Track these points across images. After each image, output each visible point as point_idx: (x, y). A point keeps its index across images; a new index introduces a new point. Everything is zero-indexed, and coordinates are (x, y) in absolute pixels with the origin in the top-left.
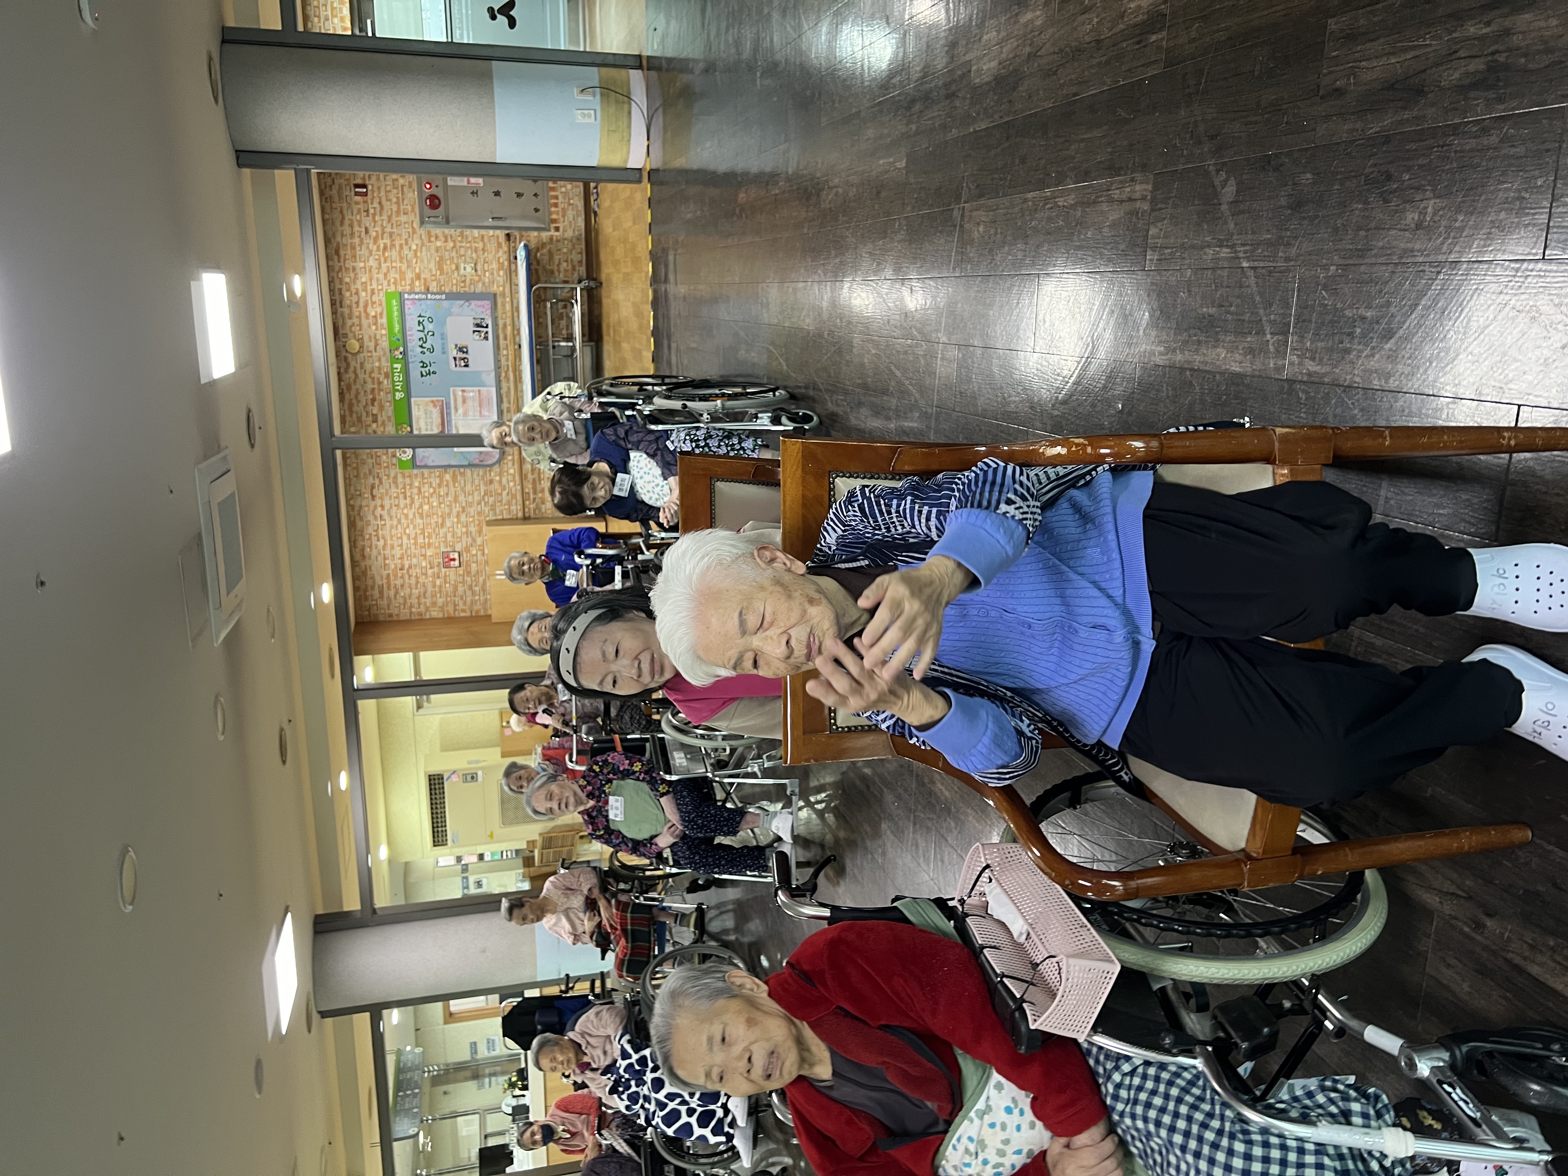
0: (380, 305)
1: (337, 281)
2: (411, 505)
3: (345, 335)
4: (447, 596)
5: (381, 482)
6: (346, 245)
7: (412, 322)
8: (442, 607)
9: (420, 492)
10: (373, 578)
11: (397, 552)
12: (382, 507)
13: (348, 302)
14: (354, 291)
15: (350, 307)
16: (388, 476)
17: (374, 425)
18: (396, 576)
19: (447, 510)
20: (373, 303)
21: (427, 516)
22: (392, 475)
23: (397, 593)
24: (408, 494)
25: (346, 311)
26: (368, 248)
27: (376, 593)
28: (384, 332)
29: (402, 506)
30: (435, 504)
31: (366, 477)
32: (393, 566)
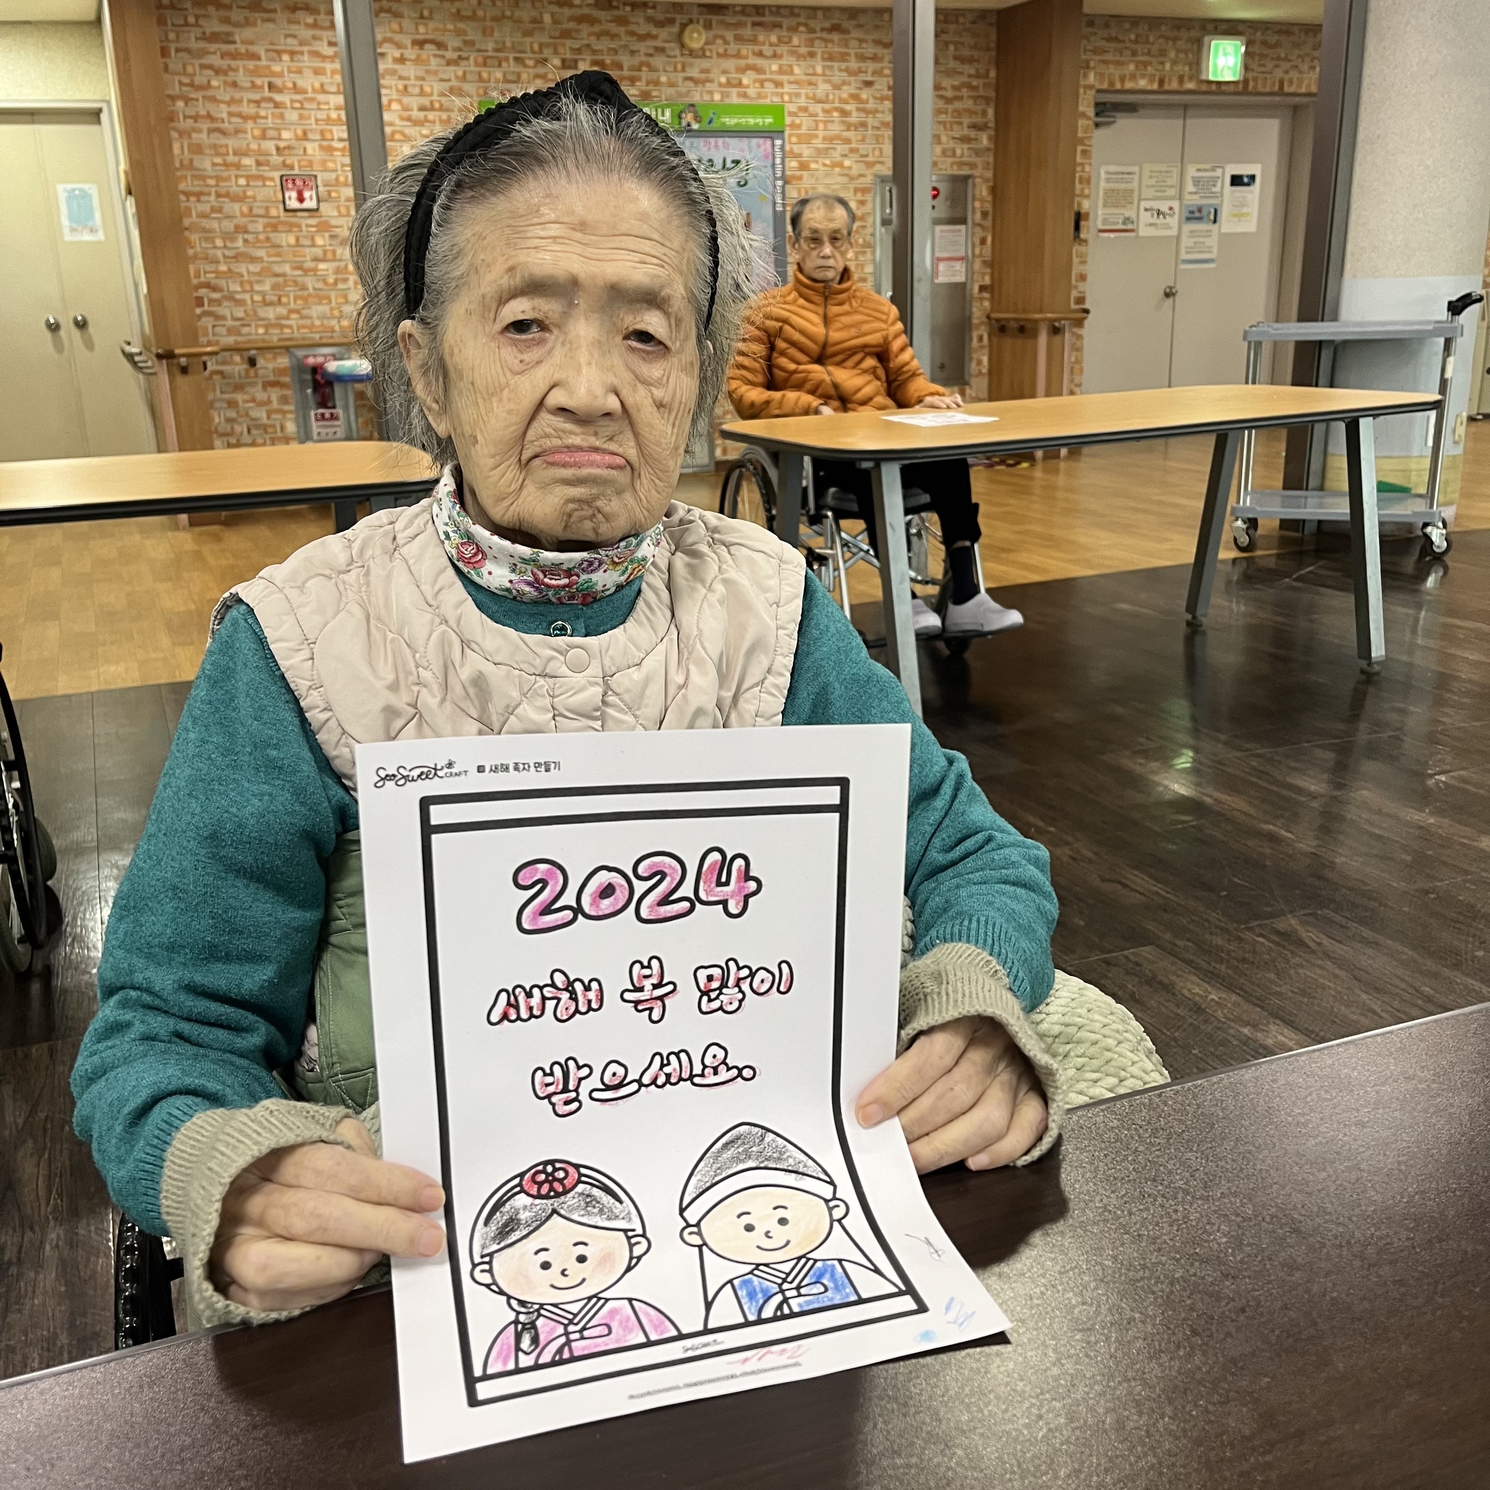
0: (759, 96)
1: (793, 21)
2: (409, 119)
3: (708, 26)
4: (218, 178)
5: (449, 63)
6: (847, 47)
7: (735, 148)
8: (191, 166)
10: (248, 23)
11: (309, 82)
12: (402, 60)
13: (761, 38)
14: (779, 50)
15: (754, 41)
16: (463, 79)
17: (557, 62)
18: (255, 72)
20: (762, 83)
22: (467, 87)
23: (218, 72)
24: (431, 116)
25: (748, 32)
26: (844, 83)
27: (213, 26)
28: (717, 97)
29: (406, 100)
31: (459, 33)
32: (277, 68)
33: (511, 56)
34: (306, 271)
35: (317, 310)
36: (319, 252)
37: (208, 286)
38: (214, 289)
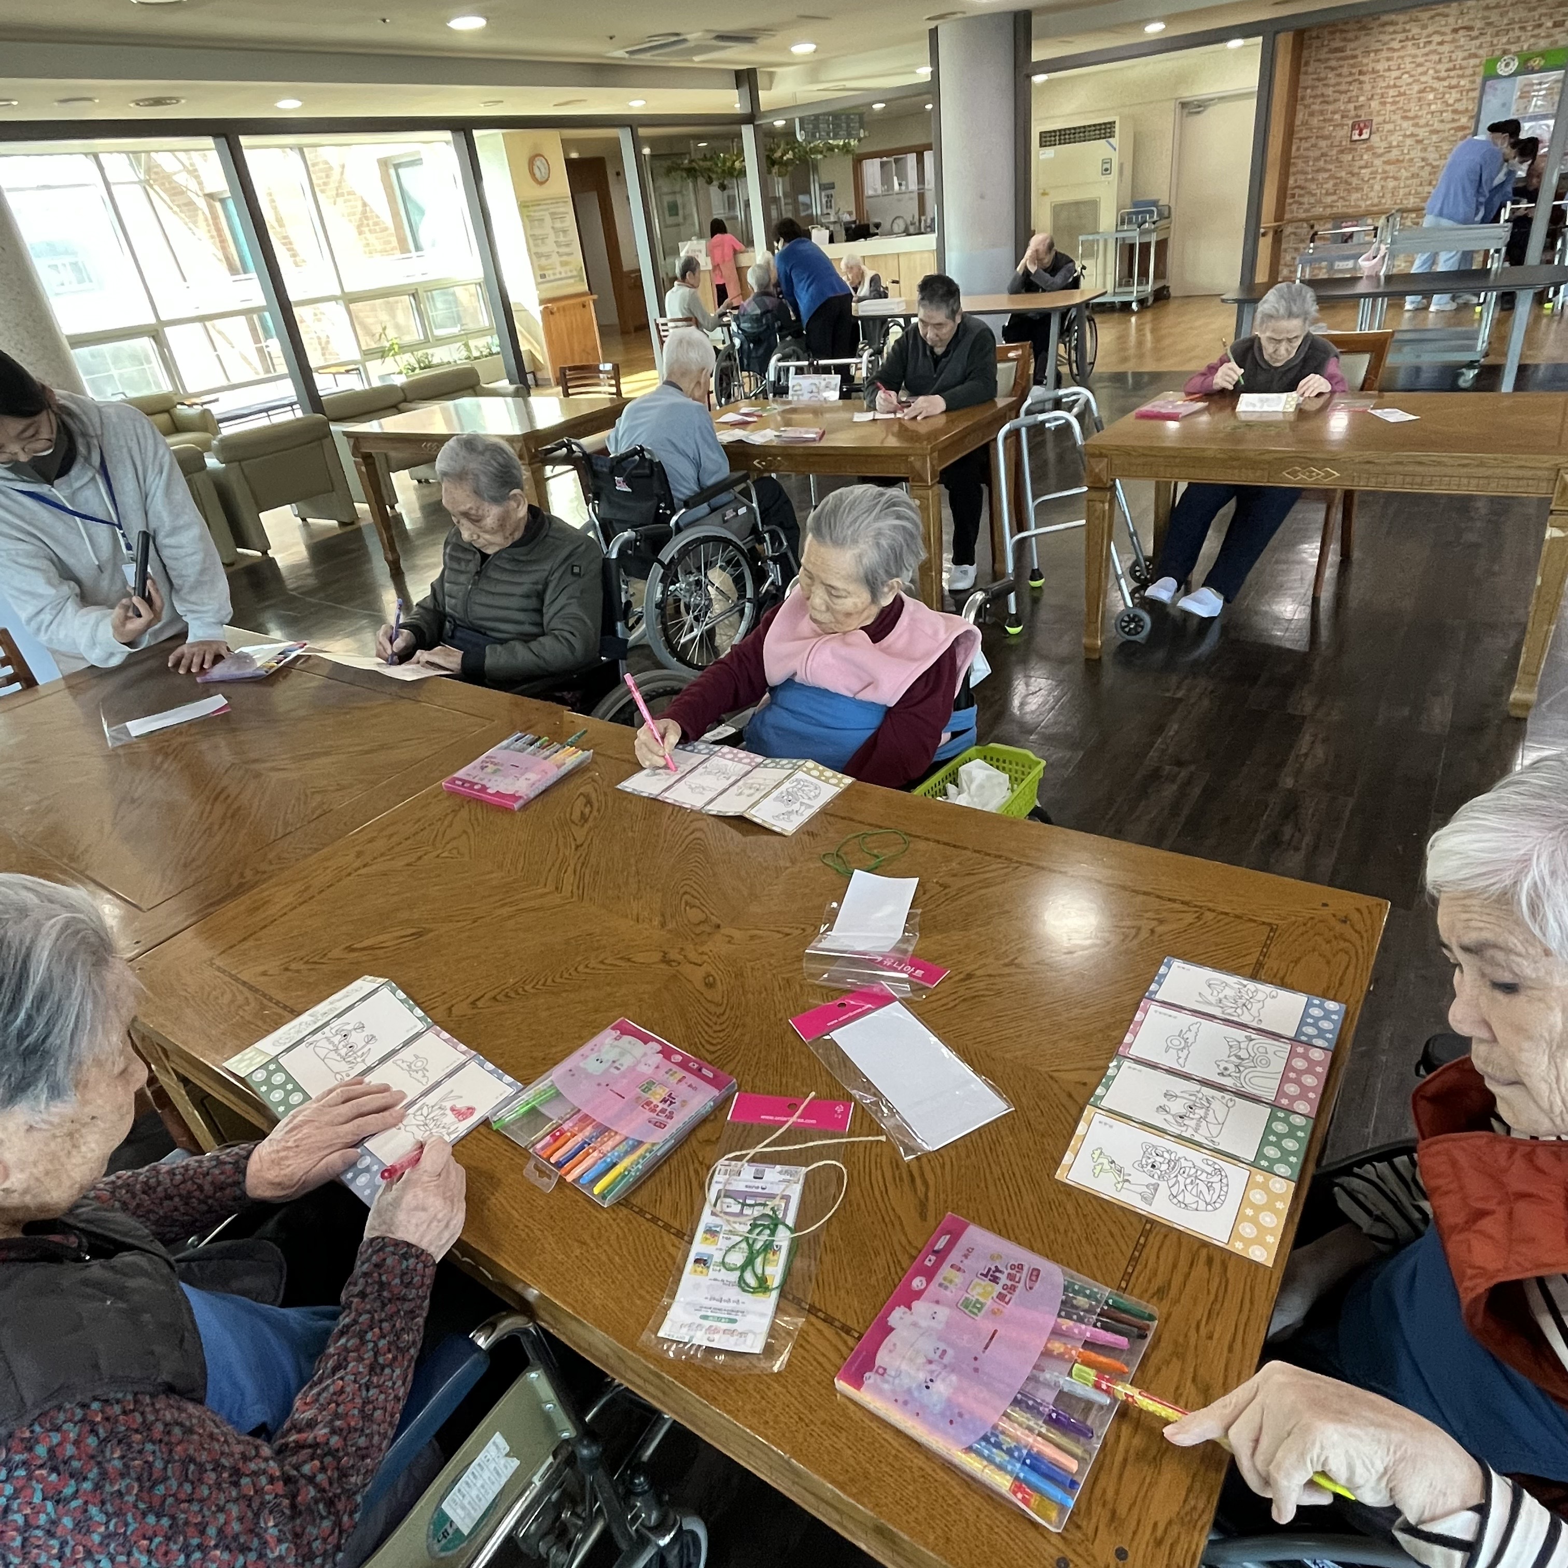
2: (1437, 78)
4: (1319, 128)
5: (1472, 39)
8: (1306, 123)
9: (1450, 87)
10: (1357, 38)
11: (1380, 67)
12: (1441, 43)
16: (1480, 47)
17: (1550, 24)
18: (1353, 66)
19: (1422, 122)
21: (1420, 99)
22: (1481, 52)
23: (1332, 69)
24: (1452, 73)
27: (1337, 44)
29: (1439, 67)
30: (1433, 107)
31: (1484, 18)
32: (1365, 61)
33: (1517, 26)
34: (1353, 175)
35: (1355, 196)
36: (1362, 163)
37: (1299, 187)
38: (1302, 188)
